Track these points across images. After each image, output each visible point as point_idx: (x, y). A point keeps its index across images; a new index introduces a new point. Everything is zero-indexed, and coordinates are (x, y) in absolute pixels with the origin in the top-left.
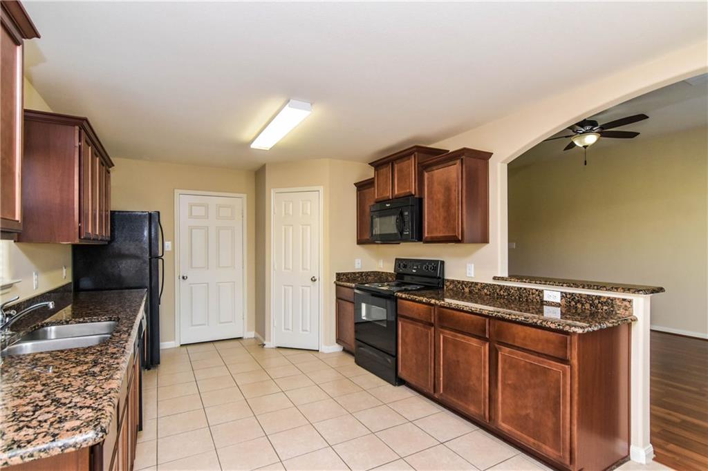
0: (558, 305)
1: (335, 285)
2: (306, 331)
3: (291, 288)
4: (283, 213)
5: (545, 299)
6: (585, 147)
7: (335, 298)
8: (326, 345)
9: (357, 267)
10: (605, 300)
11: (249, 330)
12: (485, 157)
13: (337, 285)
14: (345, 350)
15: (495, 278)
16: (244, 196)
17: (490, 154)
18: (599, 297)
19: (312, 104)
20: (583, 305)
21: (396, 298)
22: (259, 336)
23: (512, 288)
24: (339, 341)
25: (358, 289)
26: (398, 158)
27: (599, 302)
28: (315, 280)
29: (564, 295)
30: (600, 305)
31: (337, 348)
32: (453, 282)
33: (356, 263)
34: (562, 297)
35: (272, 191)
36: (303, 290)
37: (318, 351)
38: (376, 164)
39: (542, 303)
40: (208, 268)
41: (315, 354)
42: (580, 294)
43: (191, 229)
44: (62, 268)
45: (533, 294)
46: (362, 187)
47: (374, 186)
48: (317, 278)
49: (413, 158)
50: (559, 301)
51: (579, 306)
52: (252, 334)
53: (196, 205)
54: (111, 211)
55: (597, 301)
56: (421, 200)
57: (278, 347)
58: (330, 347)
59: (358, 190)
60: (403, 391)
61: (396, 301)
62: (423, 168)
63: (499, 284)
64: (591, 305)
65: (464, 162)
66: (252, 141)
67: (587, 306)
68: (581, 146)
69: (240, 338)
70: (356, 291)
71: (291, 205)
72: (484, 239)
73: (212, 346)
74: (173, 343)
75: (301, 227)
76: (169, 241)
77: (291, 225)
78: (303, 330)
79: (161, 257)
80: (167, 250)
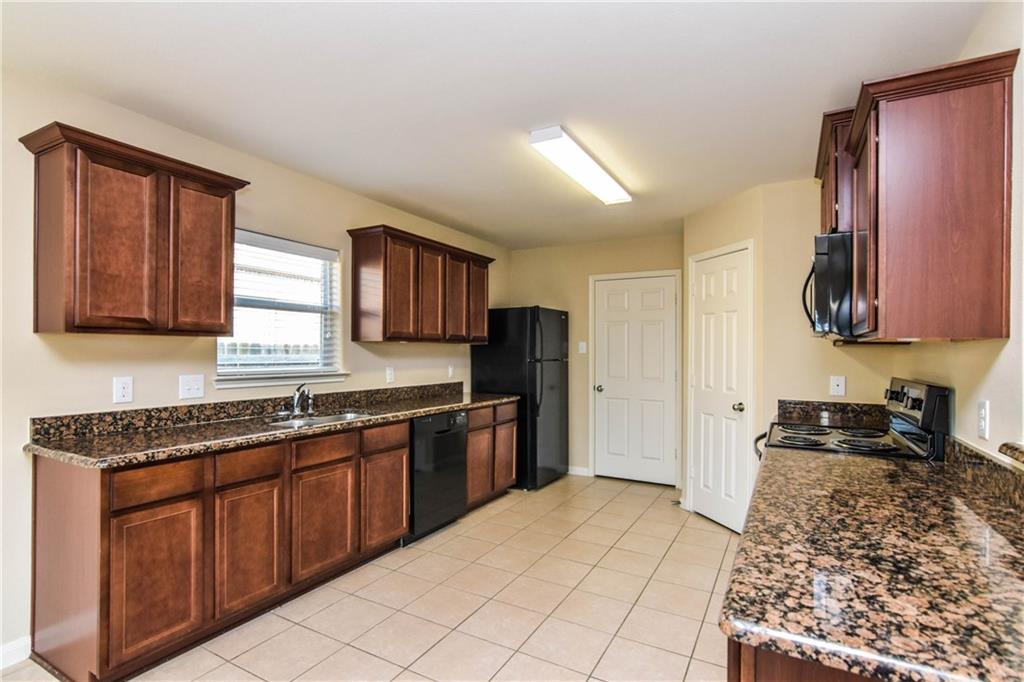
3: (711, 419)
19: (562, 128)
54: (489, 310)
73: (624, 485)
74: (585, 470)
75: (725, 314)
76: (583, 341)
77: (713, 313)
78: (726, 495)
79: (539, 361)
80: (581, 352)
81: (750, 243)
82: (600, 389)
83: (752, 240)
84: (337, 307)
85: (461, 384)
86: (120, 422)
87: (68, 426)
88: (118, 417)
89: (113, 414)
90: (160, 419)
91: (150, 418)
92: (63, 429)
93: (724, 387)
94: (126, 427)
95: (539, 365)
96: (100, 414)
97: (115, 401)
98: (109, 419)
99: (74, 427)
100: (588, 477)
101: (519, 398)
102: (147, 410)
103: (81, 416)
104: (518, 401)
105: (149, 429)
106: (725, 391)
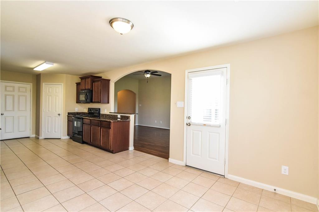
0: (120, 118)
2: (56, 132)
3: (50, 118)
4: (48, 91)
6: (148, 77)
7: (67, 120)
8: (63, 136)
11: (32, 134)
12: (109, 80)
13: (68, 116)
14: (71, 138)
15: (110, 113)
16: (32, 84)
17: (110, 80)
18: (125, 116)
19: (53, 63)
21: (83, 119)
22: (37, 136)
23: (113, 115)
24: (68, 135)
25: (74, 117)
28: (60, 115)
31: (67, 137)
32: (102, 114)
34: (121, 116)
35: (43, 83)
36: (55, 118)
37: (60, 139)
38: (81, 78)
39: (117, 118)
40: (14, 111)
43: (6, 96)
46: (78, 84)
47: (80, 85)
48: (60, 114)
49: (90, 78)
51: (123, 118)
52: (34, 136)
53: (8, 86)
56: (92, 91)
57: (45, 139)
59: (77, 85)
61: (83, 120)
62: (93, 82)
65: (102, 81)
66: (34, 68)
68: (147, 77)
69: (29, 137)
70: (73, 118)
71: (51, 89)
72: (108, 103)
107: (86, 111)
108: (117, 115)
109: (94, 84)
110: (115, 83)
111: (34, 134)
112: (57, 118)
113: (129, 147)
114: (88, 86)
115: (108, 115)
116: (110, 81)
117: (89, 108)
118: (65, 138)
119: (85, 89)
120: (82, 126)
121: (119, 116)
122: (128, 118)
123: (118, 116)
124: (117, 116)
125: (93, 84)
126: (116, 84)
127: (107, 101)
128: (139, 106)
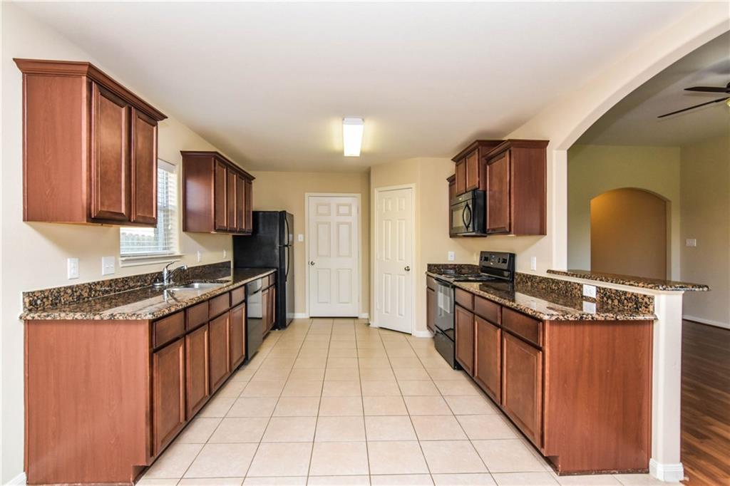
0: (593, 301)
1: (426, 276)
2: (402, 315)
3: (390, 276)
4: (385, 207)
5: (584, 294)
7: (426, 287)
8: (418, 330)
9: (449, 259)
10: (630, 296)
11: (363, 312)
12: (542, 145)
13: (428, 276)
15: (549, 271)
16: (359, 195)
17: (547, 143)
18: (625, 293)
19: (363, 120)
20: (612, 301)
21: (454, 287)
23: (561, 281)
24: (429, 327)
26: (468, 153)
27: (625, 299)
28: (408, 270)
29: (599, 290)
30: (626, 301)
31: (426, 334)
32: (520, 275)
33: (449, 256)
34: (598, 292)
35: (375, 190)
36: (399, 278)
37: (411, 334)
38: (457, 159)
39: (583, 298)
40: (330, 257)
41: (407, 336)
42: (610, 289)
43: (318, 225)
44: (196, 253)
45: (576, 288)
46: (452, 180)
47: (455, 182)
48: (410, 268)
49: (477, 153)
50: (595, 297)
51: (610, 302)
52: (364, 315)
53: (320, 204)
54: (253, 212)
55: (623, 297)
56: (485, 193)
57: (381, 328)
58: (421, 332)
59: (449, 185)
60: (459, 375)
61: (454, 290)
62: (486, 162)
63: (552, 277)
64: (619, 302)
65: (512, 152)
67: (616, 302)
69: (357, 318)
70: (435, 280)
71: (391, 201)
72: (542, 231)
73: (331, 321)
74: (304, 314)
75: (398, 221)
76: (301, 233)
77: (390, 220)
78: (399, 314)
79: (287, 246)
80: (300, 240)
81: (413, 185)
82: (312, 264)
83: (414, 184)
84: (174, 206)
85: (230, 262)
86: (75, 294)
87: (47, 298)
88: (74, 290)
89: (71, 288)
90: (96, 291)
91: (91, 289)
92: (45, 300)
93: (397, 258)
94: (79, 297)
95: (286, 248)
96: (65, 288)
97: (69, 278)
98: (69, 291)
99: (51, 299)
100: (305, 319)
101: (275, 270)
102: (89, 284)
103: (54, 289)
104: (275, 272)
105: (90, 299)
106: (398, 260)
107: (475, 261)
108: (581, 286)
109: (488, 167)
110: (568, 151)
111: (365, 312)
112: (404, 277)
113: (649, 456)
114: (473, 181)
115: (543, 280)
116: (548, 148)
117: (482, 252)
118: (421, 336)
119: (466, 192)
120: (453, 311)
121: (590, 290)
122: (641, 304)
123: (585, 287)
124: (581, 290)
125: (486, 168)
126: (574, 152)
127: (537, 227)
128: (685, 248)
